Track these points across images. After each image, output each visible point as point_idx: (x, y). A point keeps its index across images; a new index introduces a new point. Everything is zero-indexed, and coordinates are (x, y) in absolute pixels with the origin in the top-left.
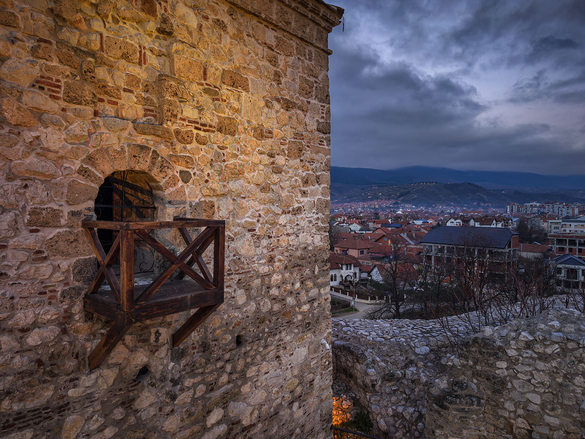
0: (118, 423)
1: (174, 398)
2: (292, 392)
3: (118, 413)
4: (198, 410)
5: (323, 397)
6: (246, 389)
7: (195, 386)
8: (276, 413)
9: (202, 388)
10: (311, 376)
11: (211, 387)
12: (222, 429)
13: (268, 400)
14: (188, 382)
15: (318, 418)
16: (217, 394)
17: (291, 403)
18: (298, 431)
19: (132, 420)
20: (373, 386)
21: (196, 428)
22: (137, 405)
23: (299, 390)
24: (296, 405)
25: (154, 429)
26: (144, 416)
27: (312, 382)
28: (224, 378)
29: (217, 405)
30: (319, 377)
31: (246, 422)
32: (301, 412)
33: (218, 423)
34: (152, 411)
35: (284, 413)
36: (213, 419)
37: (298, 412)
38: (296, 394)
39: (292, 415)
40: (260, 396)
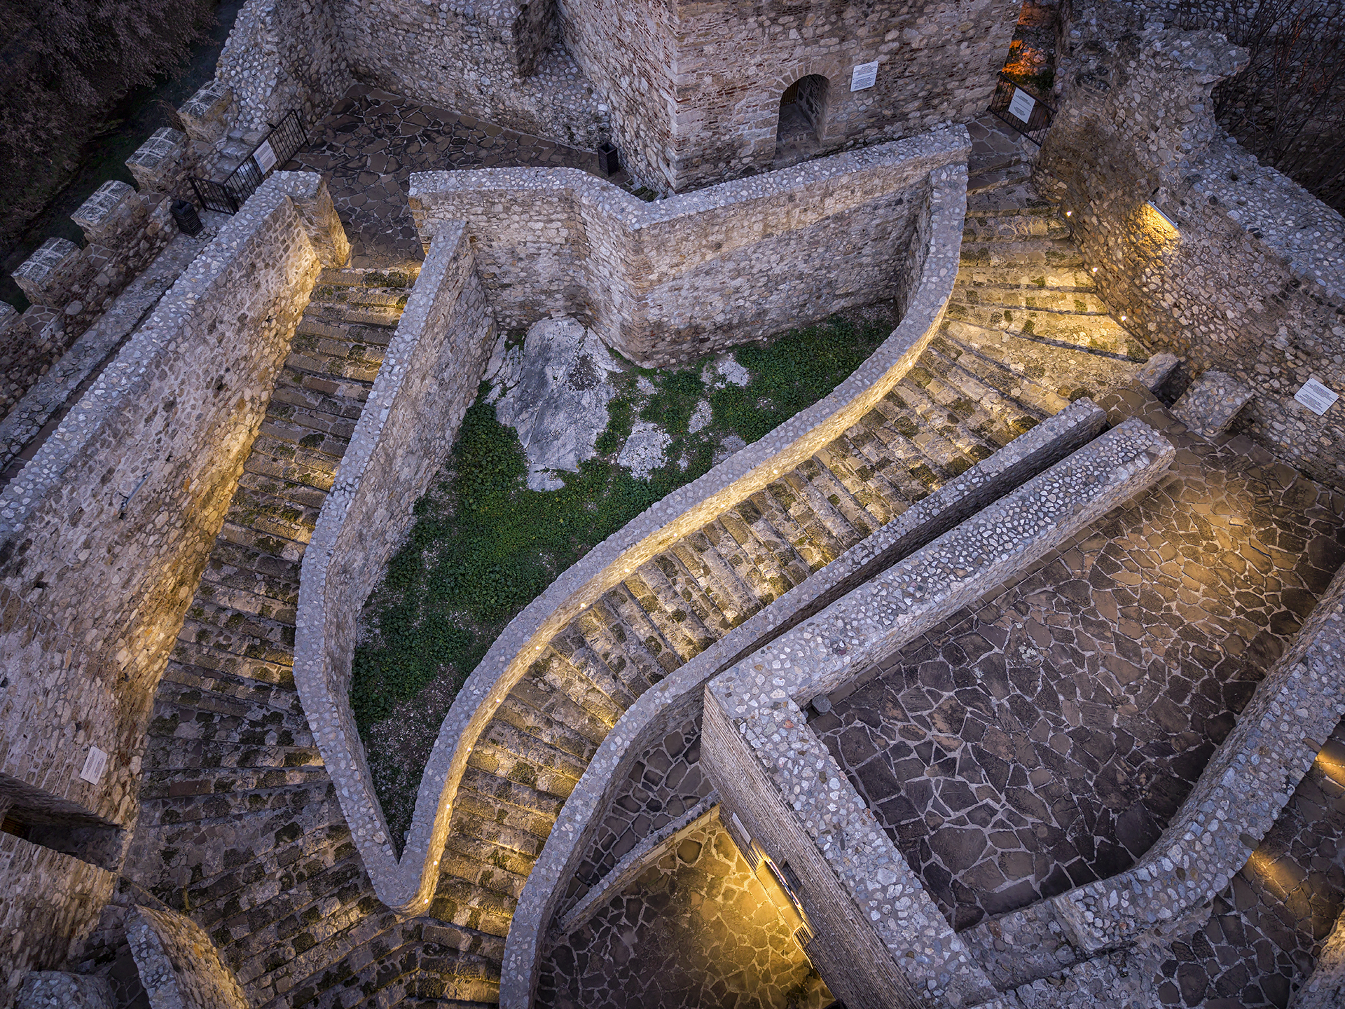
0: (832, 24)
1: (866, 16)
2: (963, 32)
3: (833, 18)
4: (881, 28)
5: (998, 45)
6: (920, 21)
7: (882, 11)
8: (943, 46)
9: (887, 13)
10: (989, 23)
11: (894, 14)
12: (896, 45)
13: (939, 34)
14: (878, 7)
15: (986, 61)
16: (896, 20)
17: (961, 41)
18: (961, 65)
19: (840, 24)
20: (1072, 49)
21: (877, 39)
22: (844, 15)
23: (972, 32)
24: (965, 44)
25: (851, 32)
26: (847, 22)
27: (988, 29)
28: (905, 9)
29: (895, 27)
30: (998, 25)
31: (914, 46)
32: (968, 51)
33: (893, 40)
34: (852, 21)
35: (951, 49)
36: (890, 36)
37: (965, 50)
38: (968, 36)
39: (958, 51)
40: (932, 29)
